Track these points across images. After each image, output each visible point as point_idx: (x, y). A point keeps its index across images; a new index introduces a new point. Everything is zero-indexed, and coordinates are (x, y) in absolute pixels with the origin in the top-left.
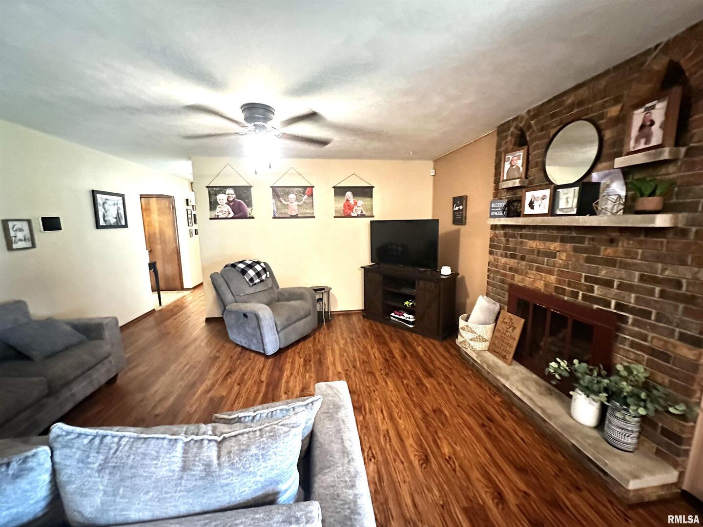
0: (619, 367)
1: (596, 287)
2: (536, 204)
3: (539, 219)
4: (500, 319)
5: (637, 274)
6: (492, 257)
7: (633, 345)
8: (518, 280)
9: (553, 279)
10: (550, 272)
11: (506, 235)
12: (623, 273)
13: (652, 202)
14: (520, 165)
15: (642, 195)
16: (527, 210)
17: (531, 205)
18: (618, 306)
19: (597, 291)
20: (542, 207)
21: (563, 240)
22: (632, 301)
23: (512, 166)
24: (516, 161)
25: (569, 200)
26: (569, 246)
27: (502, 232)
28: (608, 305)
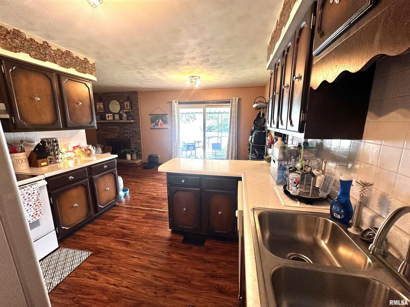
0: (132, 147)
1: (125, 134)
2: (110, 117)
3: (111, 121)
4: (105, 149)
5: (131, 131)
6: (97, 133)
7: (133, 143)
8: (108, 137)
9: (117, 135)
10: (116, 133)
11: (101, 125)
12: (129, 131)
13: (130, 118)
14: (102, 106)
15: (129, 117)
16: (107, 119)
17: (108, 117)
18: (130, 137)
19: (126, 135)
20: (111, 118)
21: (117, 126)
22: (131, 135)
23: (99, 106)
24: (100, 105)
25: (117, 117)
26: (119, 127)
27: (100, 125)
28: (128, 137)
